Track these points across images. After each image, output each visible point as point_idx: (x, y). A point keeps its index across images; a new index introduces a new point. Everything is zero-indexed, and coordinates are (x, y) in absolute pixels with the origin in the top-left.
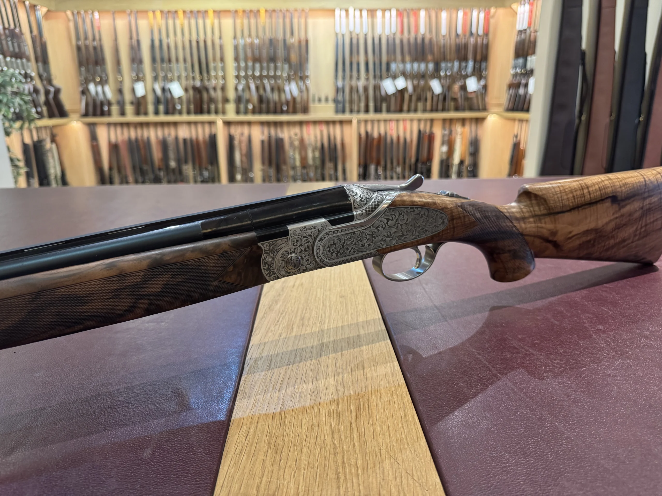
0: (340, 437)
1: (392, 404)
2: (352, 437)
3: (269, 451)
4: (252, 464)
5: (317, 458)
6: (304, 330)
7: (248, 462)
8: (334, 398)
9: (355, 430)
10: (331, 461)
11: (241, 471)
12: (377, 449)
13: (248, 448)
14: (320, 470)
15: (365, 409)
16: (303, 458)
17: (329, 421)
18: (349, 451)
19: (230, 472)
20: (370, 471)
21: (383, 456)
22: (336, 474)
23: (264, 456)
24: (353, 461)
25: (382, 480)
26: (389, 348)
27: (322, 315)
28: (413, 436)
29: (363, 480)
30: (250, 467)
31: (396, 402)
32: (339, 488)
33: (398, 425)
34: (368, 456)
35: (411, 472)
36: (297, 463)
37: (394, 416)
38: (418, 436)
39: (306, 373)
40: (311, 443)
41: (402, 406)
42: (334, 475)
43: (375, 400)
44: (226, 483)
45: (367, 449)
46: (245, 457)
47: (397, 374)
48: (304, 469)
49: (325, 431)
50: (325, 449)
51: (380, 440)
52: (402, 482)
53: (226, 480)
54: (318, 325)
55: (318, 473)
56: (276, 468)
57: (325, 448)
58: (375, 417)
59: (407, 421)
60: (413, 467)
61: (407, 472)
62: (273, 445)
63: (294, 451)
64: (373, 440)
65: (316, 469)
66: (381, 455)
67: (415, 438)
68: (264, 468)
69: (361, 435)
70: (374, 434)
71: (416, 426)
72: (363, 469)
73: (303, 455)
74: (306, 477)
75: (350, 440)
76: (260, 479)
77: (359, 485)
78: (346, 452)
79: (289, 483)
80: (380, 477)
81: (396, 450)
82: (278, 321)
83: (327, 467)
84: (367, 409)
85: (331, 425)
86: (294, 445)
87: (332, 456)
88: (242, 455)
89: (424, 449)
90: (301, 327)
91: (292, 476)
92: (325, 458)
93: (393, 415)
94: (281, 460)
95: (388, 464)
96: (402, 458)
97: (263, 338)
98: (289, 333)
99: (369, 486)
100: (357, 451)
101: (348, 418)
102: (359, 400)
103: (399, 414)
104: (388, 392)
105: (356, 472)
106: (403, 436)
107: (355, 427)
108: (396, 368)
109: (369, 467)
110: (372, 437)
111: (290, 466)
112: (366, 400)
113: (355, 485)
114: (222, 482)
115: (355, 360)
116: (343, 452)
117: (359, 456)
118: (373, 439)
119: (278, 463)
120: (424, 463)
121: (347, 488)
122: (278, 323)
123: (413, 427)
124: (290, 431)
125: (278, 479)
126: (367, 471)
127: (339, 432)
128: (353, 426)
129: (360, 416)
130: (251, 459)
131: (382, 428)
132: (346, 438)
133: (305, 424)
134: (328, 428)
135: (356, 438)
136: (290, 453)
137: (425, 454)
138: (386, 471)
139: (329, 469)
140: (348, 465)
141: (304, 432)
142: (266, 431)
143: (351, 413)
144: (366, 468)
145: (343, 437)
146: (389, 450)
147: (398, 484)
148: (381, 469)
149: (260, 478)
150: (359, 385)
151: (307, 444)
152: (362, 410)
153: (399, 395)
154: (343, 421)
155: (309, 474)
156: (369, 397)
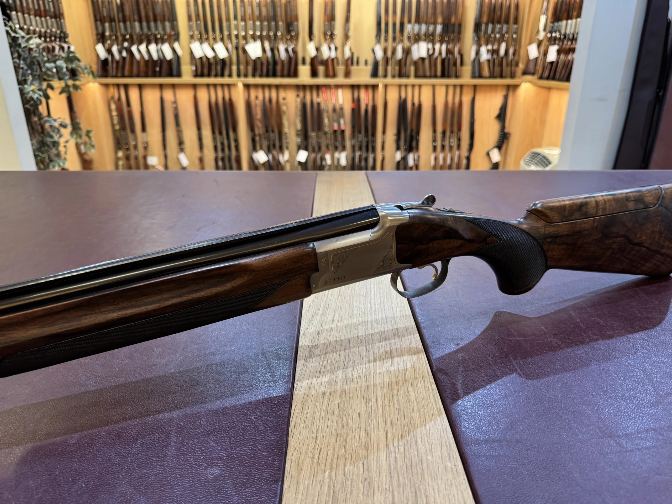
8: (388, 488)
31: (456, 497)
39: (356, 451)
43: (433, 493)
47: (455, 456)
54: (364, 380)
90: (345, 383)
97: (306, 396)
102: (416, 493)
104: (447, 482)
108: (452, 447)
112: (423, 493)
150: (415, 471)
153: (458, 487)
156: (426, 489)
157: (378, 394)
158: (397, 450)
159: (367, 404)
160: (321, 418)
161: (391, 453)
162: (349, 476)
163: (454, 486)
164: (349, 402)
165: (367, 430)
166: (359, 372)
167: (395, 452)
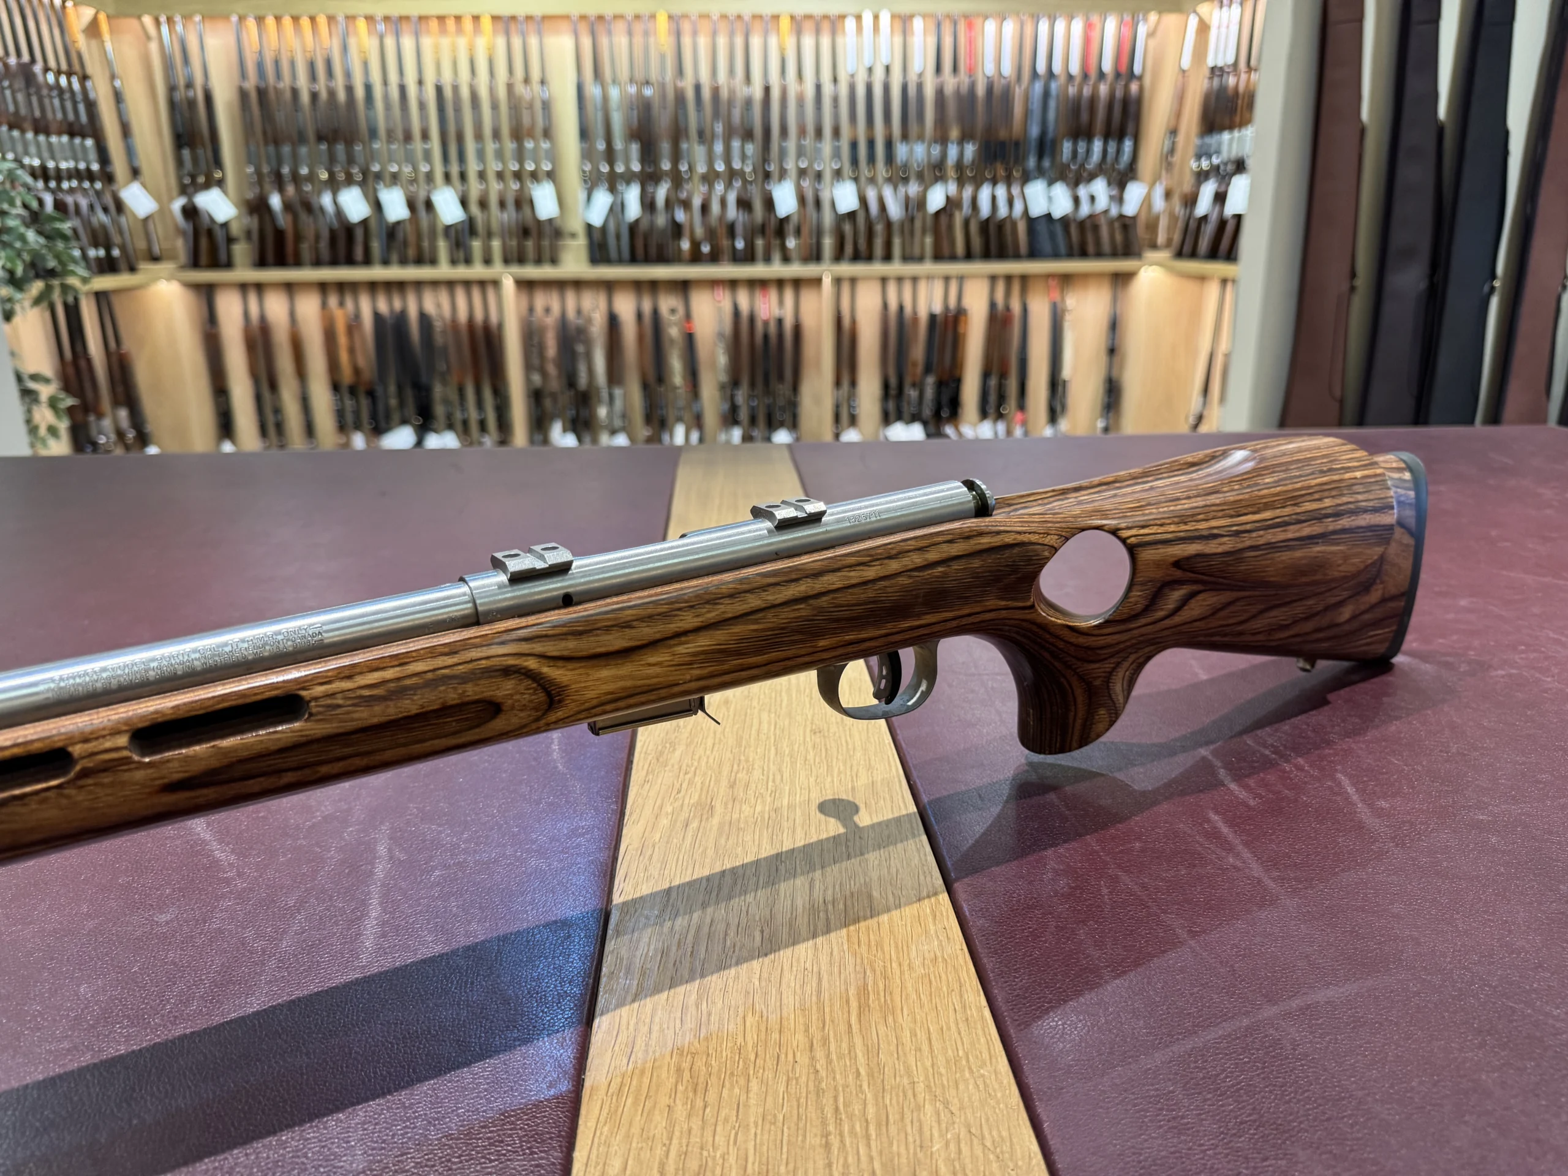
0: (828, 1055)
1: (934, 983)
2: (852, 1054)
3: (680, 1088)
4: (645, 1114)
5: (781, 1101)
6: (738, 812)
7: (637, 1111)
8: (810, 969)
9: (858, 1041)
10: (811, 1108)
11: (623, 1131)
12: (906, 1081)
13: (634, 1082)
14: (789, 1128)
15: (878, 994)
16: (752, 1102)
17: (801, 1020)
18: (847, 1087)
19: (601, 1134)
20: (893, 1129)
21: (920, 1097)
22: (822, 1136)
23: (670, 1097)
24: (857, 1108)
25: (918, 1149)
26: (925, 855)
27: (774, 775)
28: (981, 1053)
29: (879, 1148)
30: (642, 1122)
31: (943, 976)
32: (829, 1165)
33: (949, 1029)
34: (889, 1097)
35: (979, 1132)
36: (740, 1113)
37: (939, 1008)
38: (992, 1052)
39: (747, 912)
40: (766, 1068)
41: (956, 986)
42: (819, 1137)
43: (898, 973)
44: (593, 1156)
45: (886, 1083)
46: (629, 1101)
47: (945, 914)
48: (756, 1127)
49: (795, 1044)
50: (797, 1083)
51: (912, 1060)
52: (960, 1152)
53: (594, 1151)
54: (769, 799)
55: (786, 1134)
56: (696, 1123)
57: (797, 1079)
58: (899, 1012)
59: (967, 1020)
60: (983, 1120)
61: (970, 1132)
62: (686, 1075)
63: (732, 1087)
64: (896, 1062)
65: (780, 1125)
66: (914, 1096)
67: (985, 1055)
68: (671, 1124)
69: (872, 1052)
70: (900, 1049)
71: (986, 1029)
72: (879, 1125)
73: (751, 1095)
74: (762, 1144)
75: (848, 1063)
76: (664, 1148)
77: (871, 1159)
78: (841, 1089)
79: (726, 1157)
80: (915, 1141)
81: (945, 1083)
82: (679, 792)
83: (804, 1122)
84: (882, 994)
85: (807, 1030)
86: (732, 1074)
87: (812, 1096)
88: (622, 1096)
89: (1005, 1082)
90: (730, 806)
91: (731, 1142)
92: (798, 1101)
93: (938, 1006)
94: (705, 1107)
95: (929, 1114)
96: (959, 1100)
97: (649, 829)
98: (705, 817)
99: (892, 1160)
100: (865, 1086)
101: (843, 1014)
102: (865, 973)
103: (950, 1004)
104: (927, 955)
105: (864, 1132)
106: (961, 1053)
107: (858, 1033)
109: (891, 1121)
110: (896, 1055)
111: (726, 1120)
112: (878, 973)
113: (864, 1158)
114: (585, 1153)
115: (852, 883)
116: (836, 1089)
117: (869, 1096)
118: (898, 1059)
119: (701, 1113)
120: (1005, 1112)
121: (846, 1165)
122: (680, 795)
123: (980, 1032)
124: (722, 1043)
125: (702, 1149)
126: (887, 1131)
127: (824, 1045)
128: (854, 1031)
129: (867, 1009)
130: (642, 1105)
131: (916, 1035)
132: (840, 1057)
133: (752, 1027)
134: (800, 1037)
135: (861, 1059)
136: (725, 1092)
137: (1007, 1092)
138: (926, 1129)
139: (808, 1124)
140: (847, 1117)
141: (750, 1045)
142: (670, 1044)
143: (848, 1001)
144: (884, 1123)
145: (834, 1057)
146: (932, 1084)
147: (952, 1156)
148: (916, 1124)
149: (665, 1145)
151: (758, 1071)
152: (871, 996)
153: (949, 961)
154: (833, 1021)
155: (766, 1137)
156: (884, 967)
157: (797, 821)
158: (830, 907)
159: (775, 837)
160: (680, 863)
161: (819, 912)
162: (734, 952)
163: (940, 960)
164: (738, 836)
165: (772, 878)
166: (759, 787)
167: (827, 911)
